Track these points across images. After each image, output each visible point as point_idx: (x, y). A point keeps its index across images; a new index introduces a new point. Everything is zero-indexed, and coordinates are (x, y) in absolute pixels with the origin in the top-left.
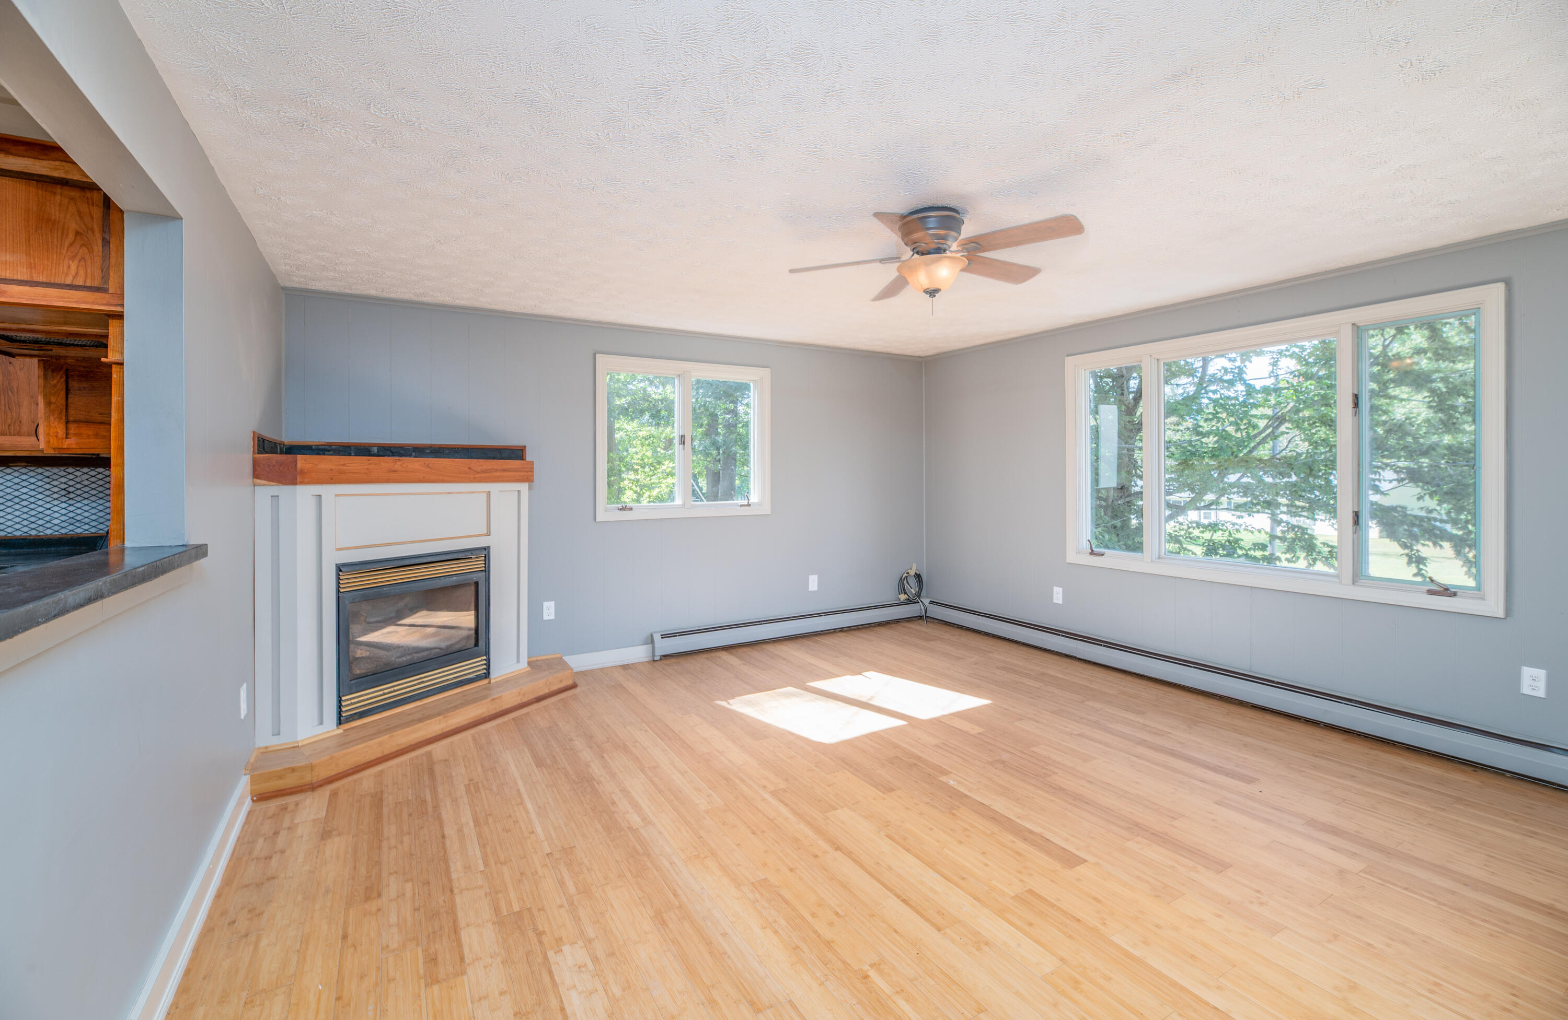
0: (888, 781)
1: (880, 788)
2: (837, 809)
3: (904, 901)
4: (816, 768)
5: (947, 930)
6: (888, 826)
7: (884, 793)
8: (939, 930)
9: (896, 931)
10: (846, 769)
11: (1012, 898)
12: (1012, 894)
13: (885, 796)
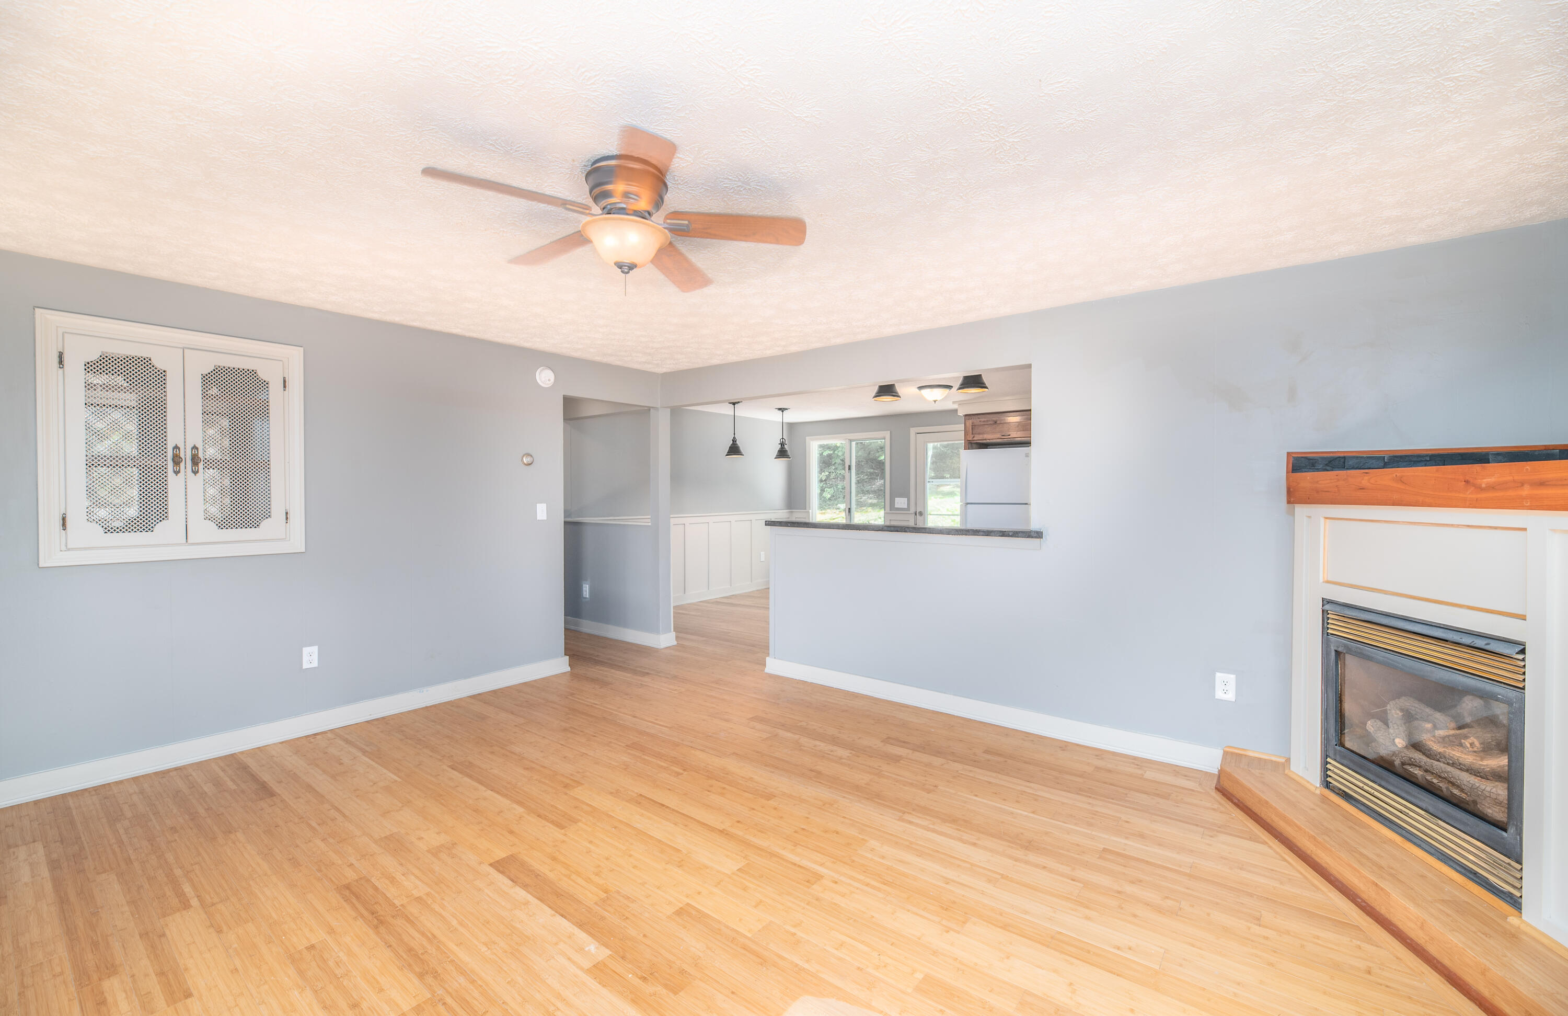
0: (685, 928)
1: (694, 912)
2: (738, 870)
3: (663, 805)
4: (793, 930)
5: (636, 795)
6: (679, 862)
7: (688, 904)
8: (641, 795)
9: (669, 789)
10: (749, 939)
11: (579, 821)
12: (580, 824)
13: (688, 901)
